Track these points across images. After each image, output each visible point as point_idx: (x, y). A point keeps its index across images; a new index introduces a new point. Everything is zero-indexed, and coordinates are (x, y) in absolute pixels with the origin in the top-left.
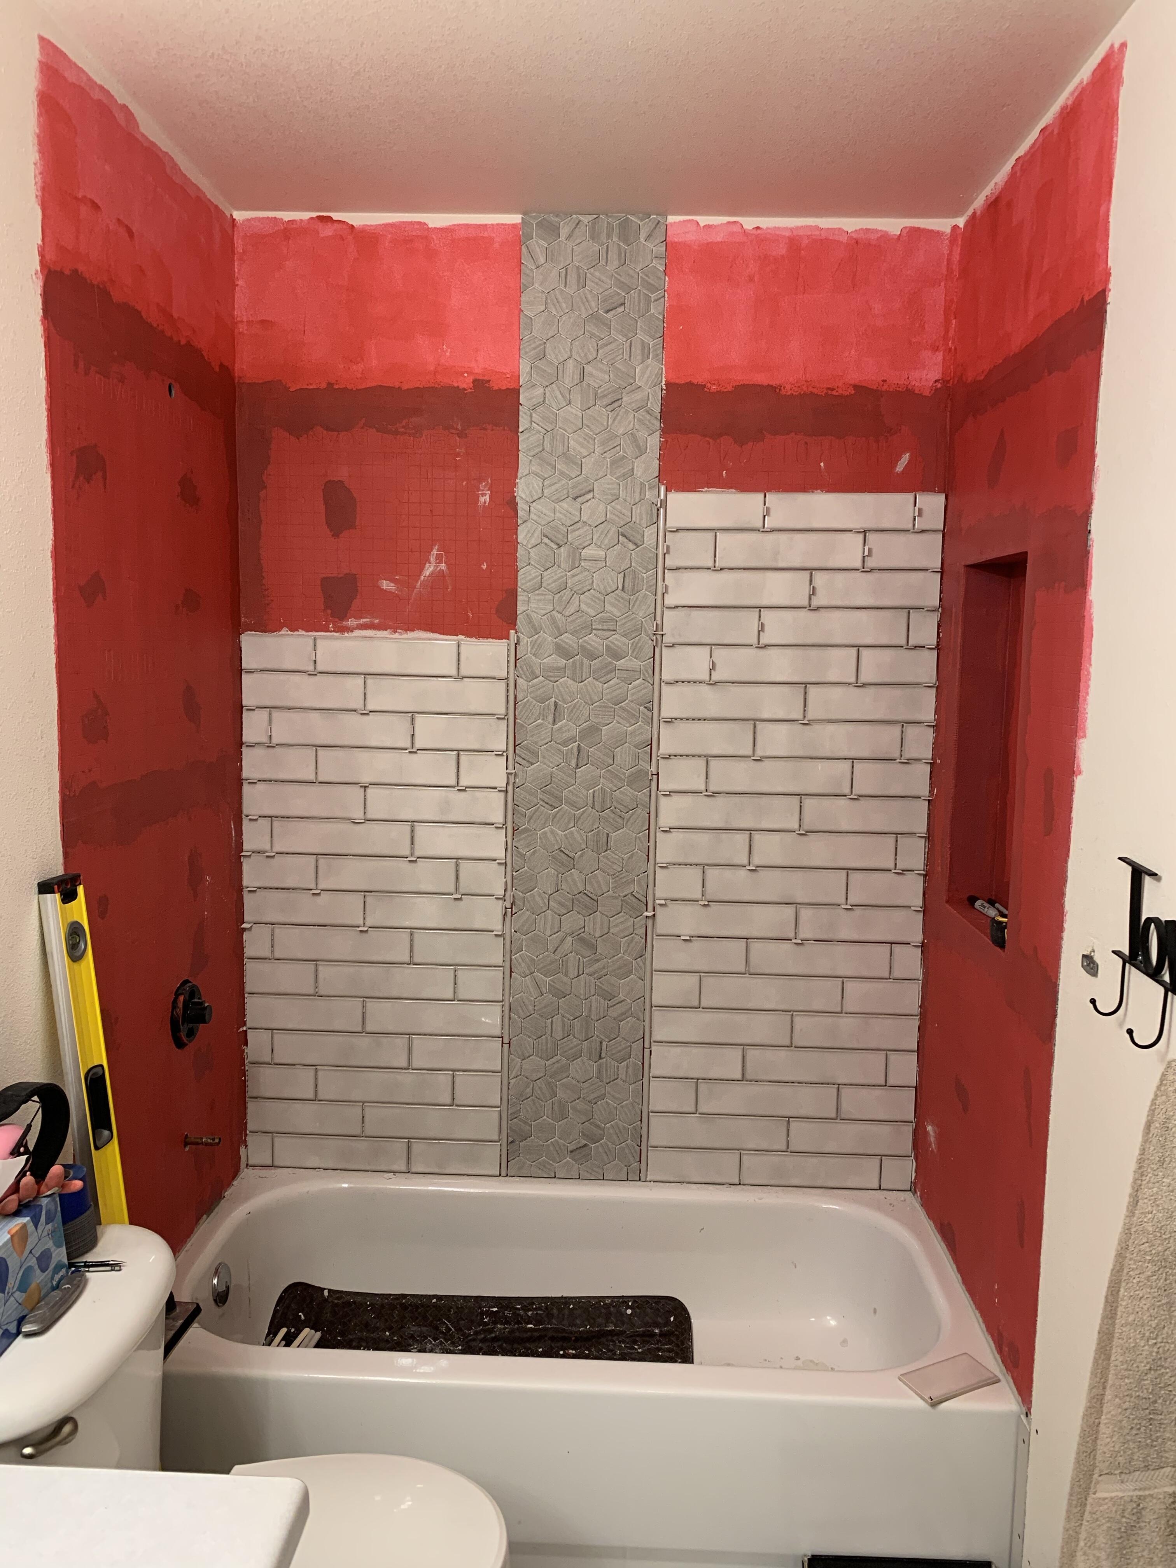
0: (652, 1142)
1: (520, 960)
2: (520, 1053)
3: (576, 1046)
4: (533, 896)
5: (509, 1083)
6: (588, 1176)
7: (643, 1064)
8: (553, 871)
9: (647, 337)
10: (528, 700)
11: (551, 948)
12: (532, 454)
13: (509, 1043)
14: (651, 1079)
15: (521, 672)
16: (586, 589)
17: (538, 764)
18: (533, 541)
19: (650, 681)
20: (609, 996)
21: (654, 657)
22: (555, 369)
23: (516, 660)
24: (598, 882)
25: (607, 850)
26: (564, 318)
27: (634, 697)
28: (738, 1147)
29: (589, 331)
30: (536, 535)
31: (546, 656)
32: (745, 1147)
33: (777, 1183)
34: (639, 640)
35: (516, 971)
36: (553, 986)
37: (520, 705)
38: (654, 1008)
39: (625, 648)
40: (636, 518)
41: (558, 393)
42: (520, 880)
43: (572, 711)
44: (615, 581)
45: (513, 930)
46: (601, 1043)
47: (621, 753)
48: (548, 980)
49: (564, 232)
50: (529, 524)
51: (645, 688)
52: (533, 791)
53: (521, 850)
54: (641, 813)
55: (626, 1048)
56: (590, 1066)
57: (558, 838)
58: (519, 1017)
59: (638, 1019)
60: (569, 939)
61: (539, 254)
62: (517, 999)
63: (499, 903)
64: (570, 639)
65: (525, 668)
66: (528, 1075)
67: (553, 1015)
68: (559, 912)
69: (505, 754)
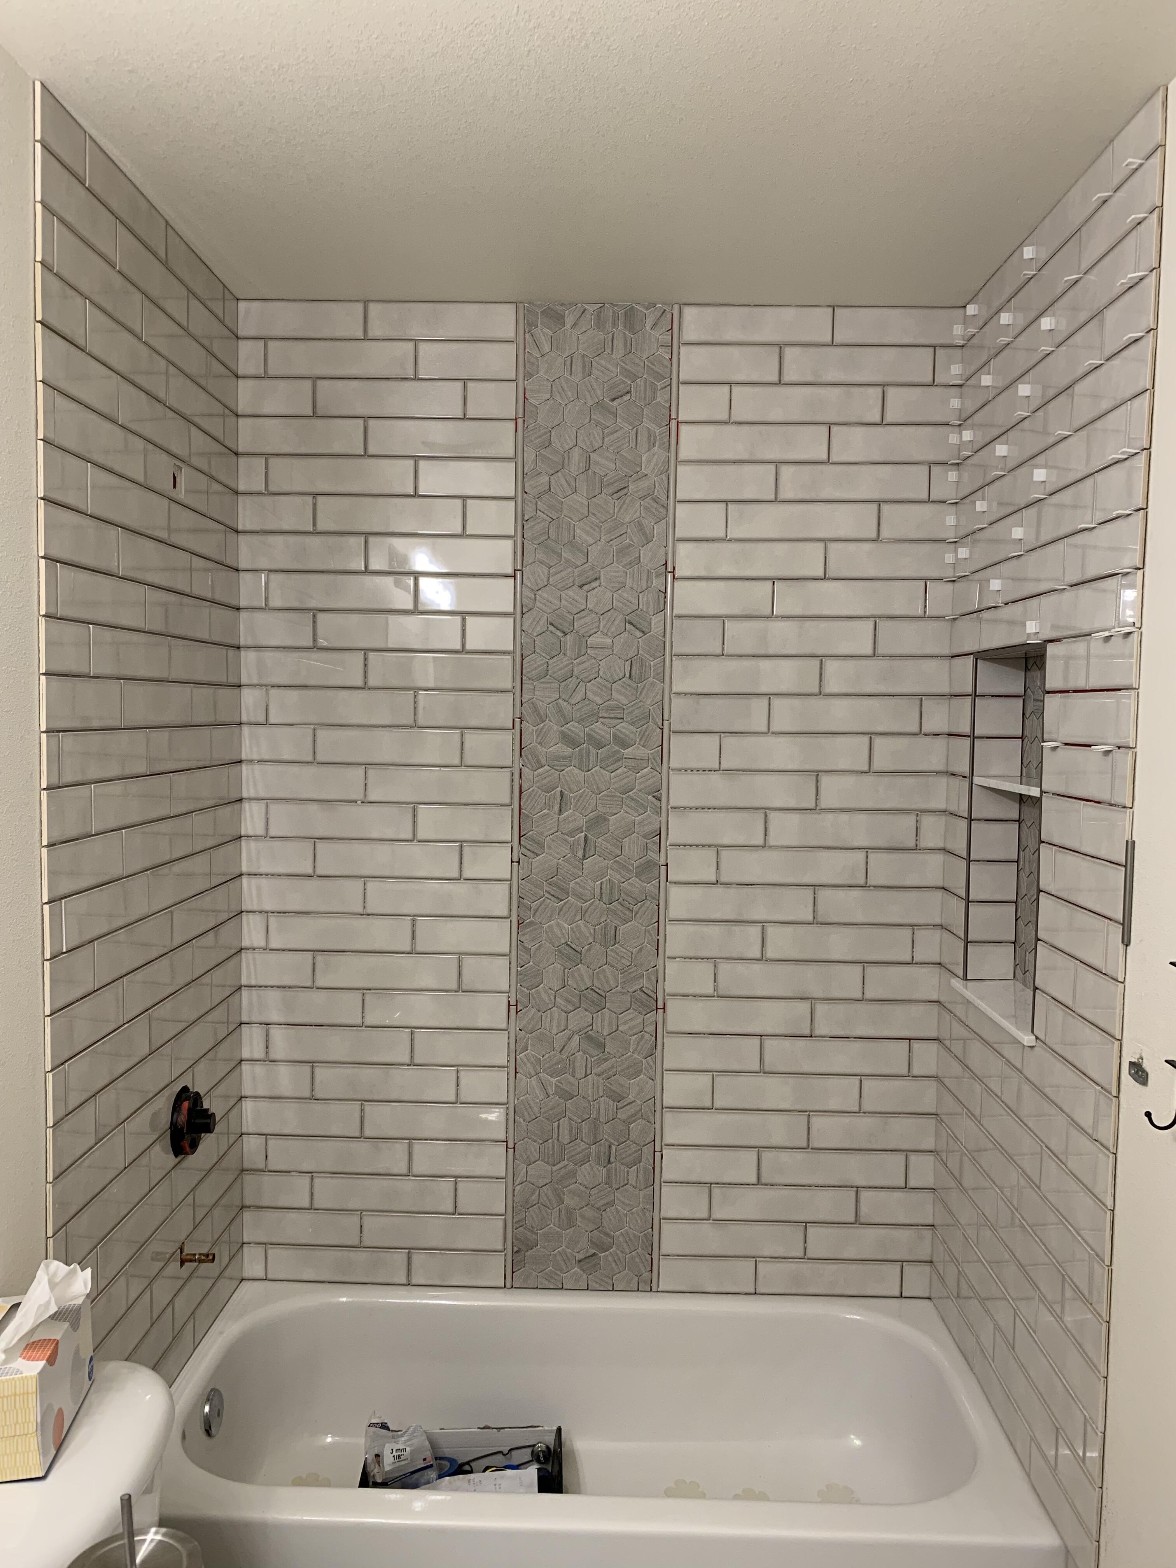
0: (663, 1251)
1: (525, 1060)
2: (525, 1158)
3: (583, 1151)
4: (538, 993)
5: (514, 1190)
6: (597, 1286)
7: (654, 1168)
8: (559, 966)
9: (654, 426)
10: (534, 790)
11: (558, 1048)
12: (537, 542)
13: (514, 1148)
14: (663, 1184)
15: (526, 760)
16: (593, 677)
17: (544, 855)
18: (539, 629)
19: (658, 769)
20: (618, 1098)
21: (662, 745)
22: (560, 456)
23: (521, 749)
24: (605, 977)
25: (615, 944)
26: (569, 406)
27: (642, 786)
28: (753, 1254)
29: (595, 420)
30: (541, 623)
31: (551, 745)
32: (761, 1254)
33: (794, 1292)
34: (647, 728)
35: (521, 1071)
36: (559, 1087)
37: (525, 795)
38: (664, 1109)
39: (632, 736)
40: (643, 605)
41: (563, 482)
42: (526, 975)
43: (578, 801)
44: (622, 668)
45: (518, 1029)
46: (610, 1147)
47: (629, 844)
48: (554, 1080)
49: (569, 321)
50: (534, 612)
51: (654, 777)
52: (538, 882)
53: (526, 945)
54: (650, 904)
55: (636, 1152)
56: (599, 1171)
57: (564, 931)
58: (524, 1121)
59: (648, 1122)
60: (576, 1038)
61: (545, 343)
62: (522, 1101)
63: (504, 998)
64: (576, 728)
65: (530, 757)
66: (533, 1181)
67: (559, 1117)
68: (565, 1009)
69: (509, 845)
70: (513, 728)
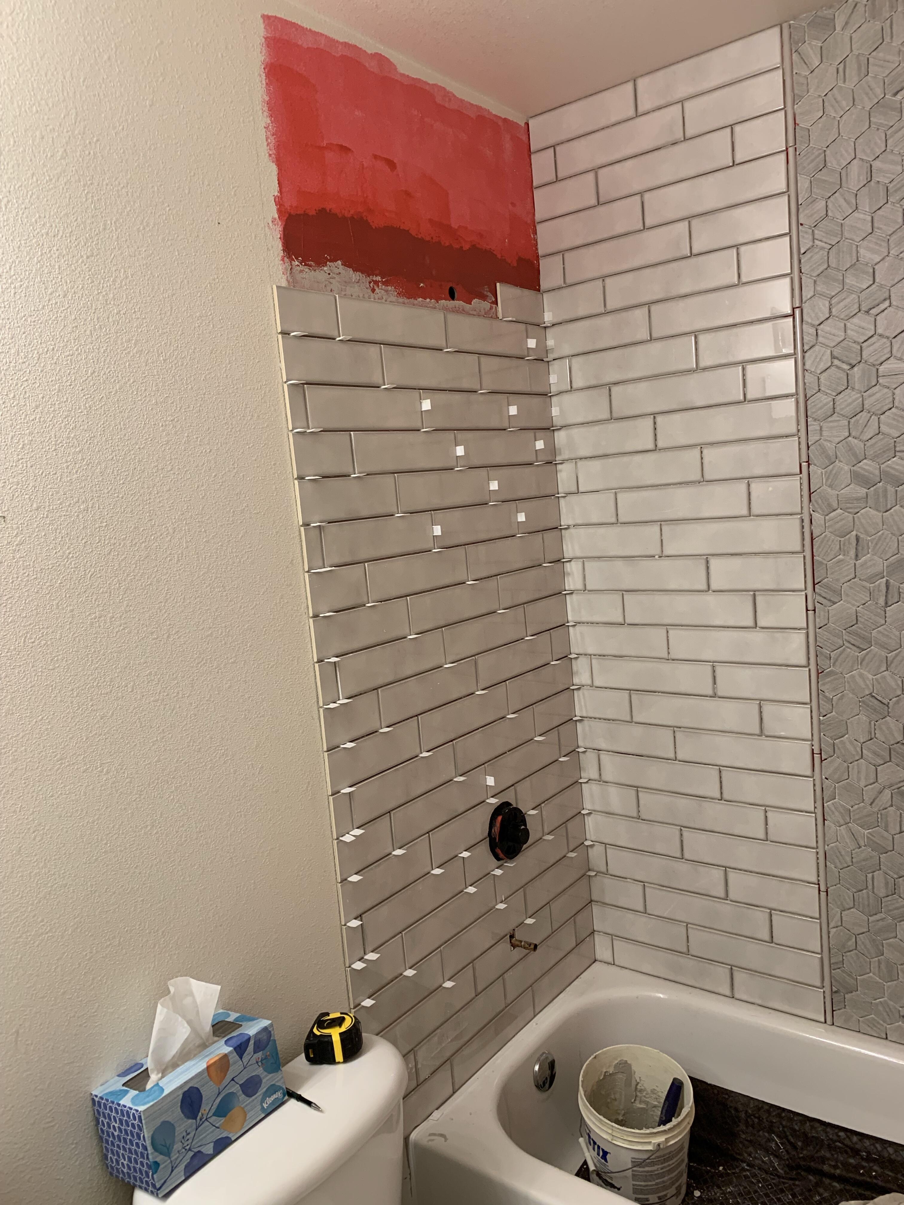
1: (833, 808)
2: (839, 903)
4: (843, 743)
5: (829, 933)
8: (865, 718)
10: (826, 536)
11: (867, 799)
12: (815, 274)
13: (827, 892)
15: (816, 506)
16: (886, 408)
17: (842, 602)
18: (822, 366)
22: (838, 176)
23: (810, 494)
26: (844, 117)
30: (825, 358)
31: (843, 486)
35: (830, 819)
36: (871, 839)
37: (817, 541)
41: (842, 201)
42: (829, 725)
43: (876, 544)
45: (824, 777)
48: (866, 832)
49: (840, 22)
50: (816, 349)
52: (837, 631)
53: (827, 694)
57: (868, 682)
58: (835, 867)
60: (887, 793)
61: (813, 56)
62: (832, 847)
63: (806, 747)
64: (870, 465)
65: (820, 501)
66: (848, 927)
67: (874, 870)
68: (873, 762)
69: (803, 593)
70: (801, 473)
